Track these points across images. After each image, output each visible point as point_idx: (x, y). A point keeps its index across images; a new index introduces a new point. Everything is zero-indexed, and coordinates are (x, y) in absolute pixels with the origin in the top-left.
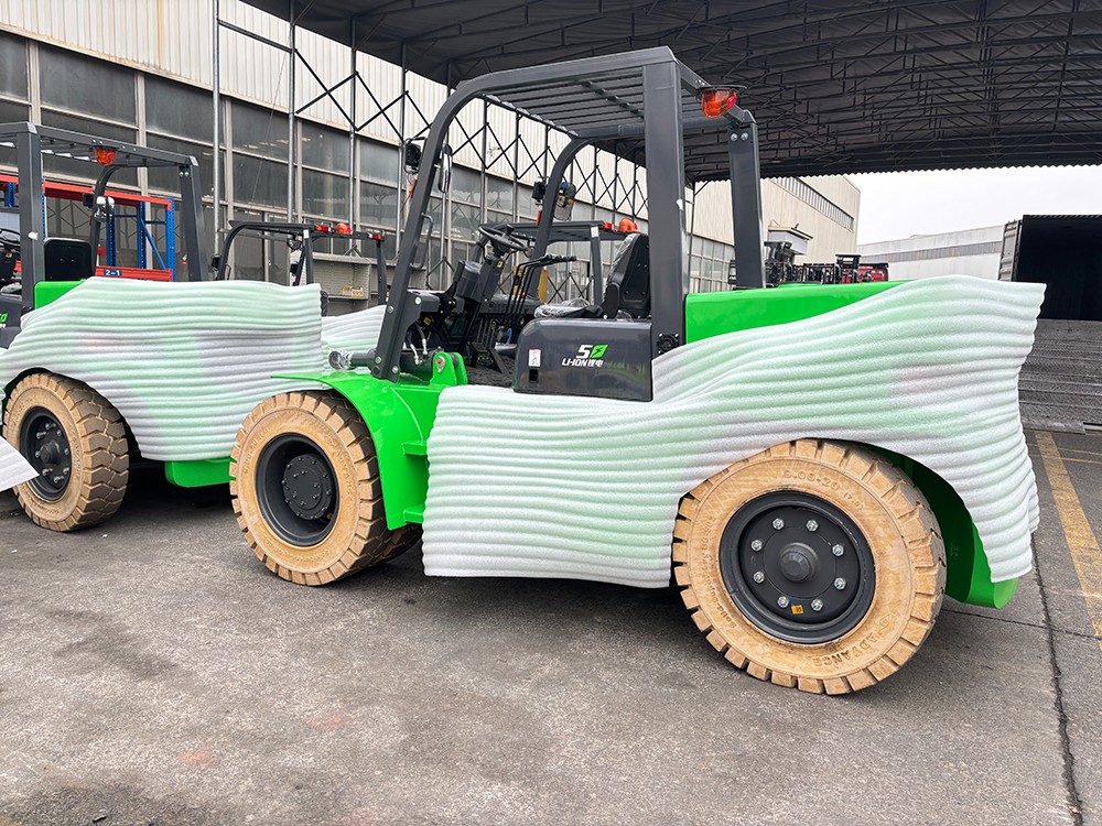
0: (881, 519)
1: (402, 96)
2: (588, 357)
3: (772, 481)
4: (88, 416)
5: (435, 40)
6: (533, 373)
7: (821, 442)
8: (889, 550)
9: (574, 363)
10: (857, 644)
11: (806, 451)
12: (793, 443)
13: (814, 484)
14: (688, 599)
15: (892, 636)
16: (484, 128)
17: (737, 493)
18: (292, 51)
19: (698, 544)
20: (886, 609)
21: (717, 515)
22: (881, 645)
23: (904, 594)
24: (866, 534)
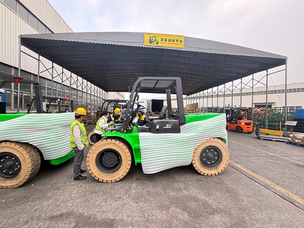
0: (223, 148)
1: (62, 73)
2: (168, 126)
3: (208, 145)
4: (29, 152)
5: (70, 64)
6: (158, 130)
7: (214, 138)
8: (224, 152)
9: (166, 127)
10: (220, 167)
11: (213, 140)
12: (210, 139)
13: (214, 144)
14: (194, 166)
15: (225, 164)
16: (77, 80)
17: (202, 147)
18: (39, 60)
19: (196, 156)
20: (224, 161)
21: (199, 151)
22: (223, 166)
23: (226, 158)
24: (221, 150)
